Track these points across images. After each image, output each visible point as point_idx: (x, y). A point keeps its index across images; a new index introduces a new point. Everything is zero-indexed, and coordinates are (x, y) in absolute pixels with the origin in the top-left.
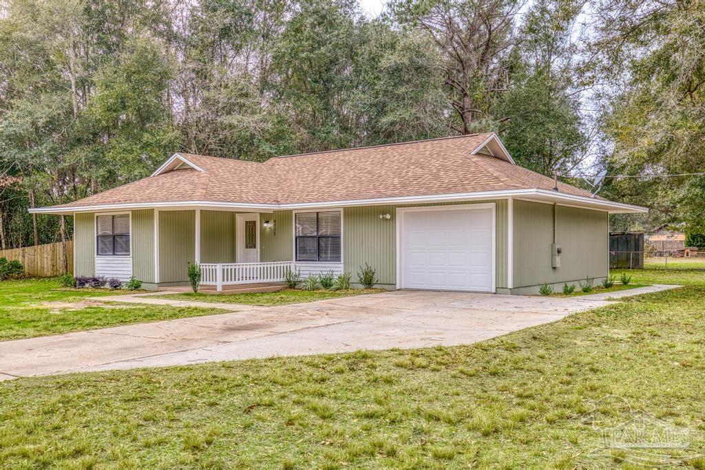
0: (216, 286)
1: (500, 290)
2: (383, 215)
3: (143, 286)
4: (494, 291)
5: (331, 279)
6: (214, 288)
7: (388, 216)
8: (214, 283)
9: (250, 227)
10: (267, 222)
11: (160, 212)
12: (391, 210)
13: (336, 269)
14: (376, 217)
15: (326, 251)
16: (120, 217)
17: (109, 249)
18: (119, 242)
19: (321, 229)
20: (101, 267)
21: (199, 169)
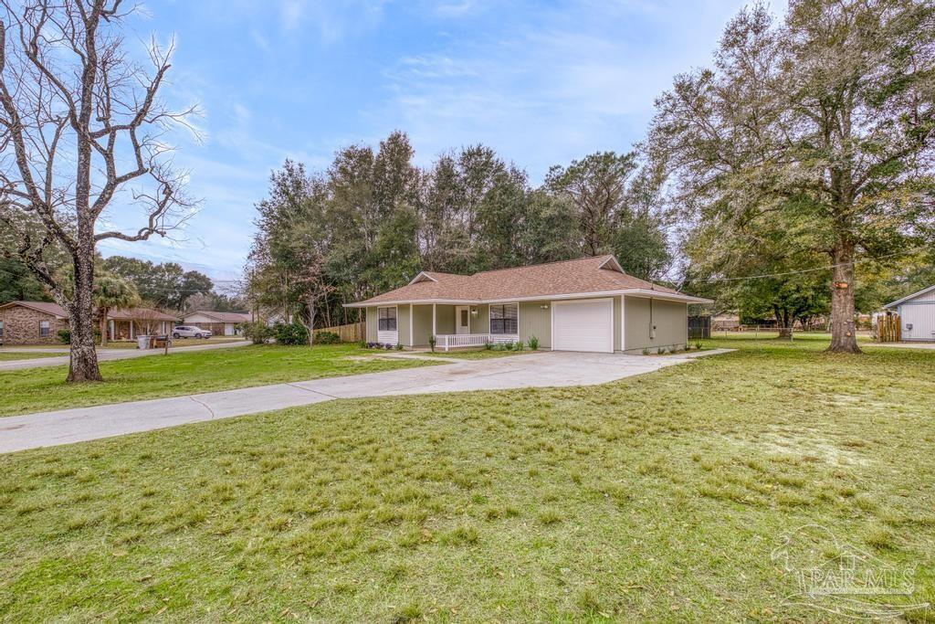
1: (616, 351)
2: (544, 306)
3: (404, 348)
4: (612, 352)
5: (512, 344)
6: (444, 349)
7: (546, 307)
9: (464, 313)
10: (474, 310)
11: (413, 305)
12: (548, 303)
13: (515, 339)
15: (509, 328)
16: (390, 308)
17: (385, 327)
18: (391, 323)
19: (506, 316)
20: (381, 337)
21: (435, 281)
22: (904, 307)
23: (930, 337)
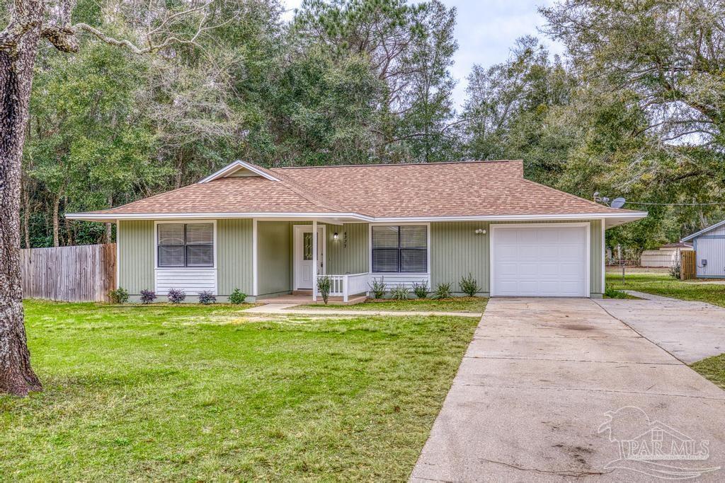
0: (343, 297)
1: (594, 295)
4: (588, 295)
5: (424, 289)
6: (341, 298)
7: (484, 232)
8: (339, 294)
9: (307, 238)
10: (336, 234)
11: (259, 223)
12: (486, 226)
14: (470, 231)
15: (409, 263)
16: (192, 225)
17: (178, 260)
18: (195, 254)
19: (404, 244)
20: (165, 280)
21: (273, 178)
22: (699, 241)
23: (723, 274)
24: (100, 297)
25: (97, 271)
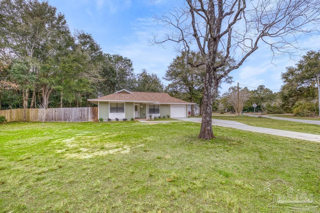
12: (170, 105)
15: (156, 112)
16: (119, 103)
17: (115, 111)
18: (119, 110)
19: (155, 108)
20: (113, 116)
21: (132, 93)
24: (90, 120)
25: (89, 114)
